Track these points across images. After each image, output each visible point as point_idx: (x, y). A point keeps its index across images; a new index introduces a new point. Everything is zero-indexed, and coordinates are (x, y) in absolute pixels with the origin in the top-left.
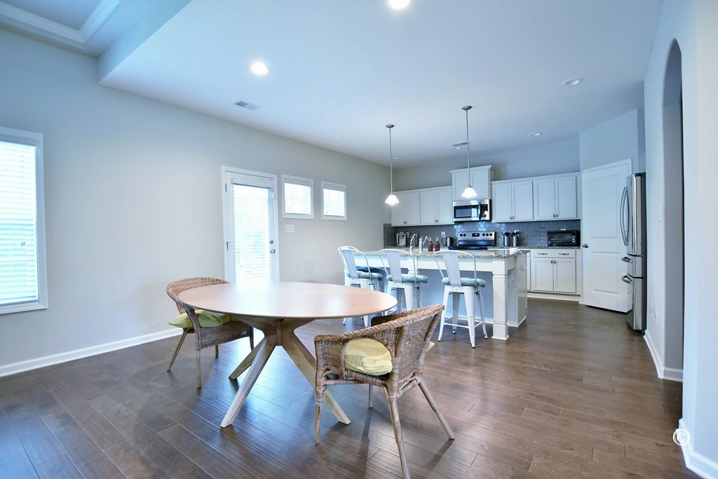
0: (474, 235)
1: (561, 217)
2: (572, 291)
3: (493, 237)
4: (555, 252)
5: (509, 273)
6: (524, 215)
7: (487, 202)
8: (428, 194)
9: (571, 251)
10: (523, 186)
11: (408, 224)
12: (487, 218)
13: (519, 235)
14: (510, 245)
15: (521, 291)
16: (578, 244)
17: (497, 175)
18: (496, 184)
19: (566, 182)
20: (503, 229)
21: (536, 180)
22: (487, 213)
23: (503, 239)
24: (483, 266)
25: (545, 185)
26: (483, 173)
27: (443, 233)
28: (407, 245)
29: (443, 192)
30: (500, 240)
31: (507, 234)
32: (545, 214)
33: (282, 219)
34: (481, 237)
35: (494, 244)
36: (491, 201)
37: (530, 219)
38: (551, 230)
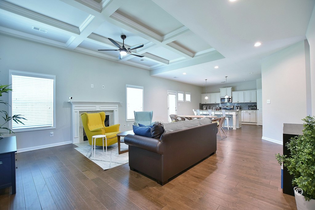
0: (227, 106)
1: (252, 102)
2: (255, 122)
3: (232, 107)
4: (250, 111)
5: (237, 115)
6: (241, 101)
7: (231, 97)
8: (213, 95)
9: (254, 111)
10: (241, 93)
11: (206, 103)
12: (231, 102)
13: (240, 107)
14: (237, 109)
15: (240, 122)
16: (256, 109)
17: (234, 90)
18: (233, 92)
19: (253, 92)
20: (236, 105)
21: (245, 91)
22: (231, 100)
23: (235, 108)
24: (231, 113)
25: (247, 93)
26: (229, 89)
27: (217, 106)
28: (206, 109)
29: (218, 94)
30: (234, 108)
31: (237, 106)
32: (247, 101)
33: (178, 102)
34: (229, 107)
35: (233, 109)
36: (232, 97)
37: (243, 102)
38: (250, 105)
